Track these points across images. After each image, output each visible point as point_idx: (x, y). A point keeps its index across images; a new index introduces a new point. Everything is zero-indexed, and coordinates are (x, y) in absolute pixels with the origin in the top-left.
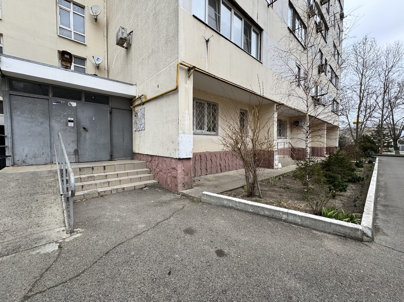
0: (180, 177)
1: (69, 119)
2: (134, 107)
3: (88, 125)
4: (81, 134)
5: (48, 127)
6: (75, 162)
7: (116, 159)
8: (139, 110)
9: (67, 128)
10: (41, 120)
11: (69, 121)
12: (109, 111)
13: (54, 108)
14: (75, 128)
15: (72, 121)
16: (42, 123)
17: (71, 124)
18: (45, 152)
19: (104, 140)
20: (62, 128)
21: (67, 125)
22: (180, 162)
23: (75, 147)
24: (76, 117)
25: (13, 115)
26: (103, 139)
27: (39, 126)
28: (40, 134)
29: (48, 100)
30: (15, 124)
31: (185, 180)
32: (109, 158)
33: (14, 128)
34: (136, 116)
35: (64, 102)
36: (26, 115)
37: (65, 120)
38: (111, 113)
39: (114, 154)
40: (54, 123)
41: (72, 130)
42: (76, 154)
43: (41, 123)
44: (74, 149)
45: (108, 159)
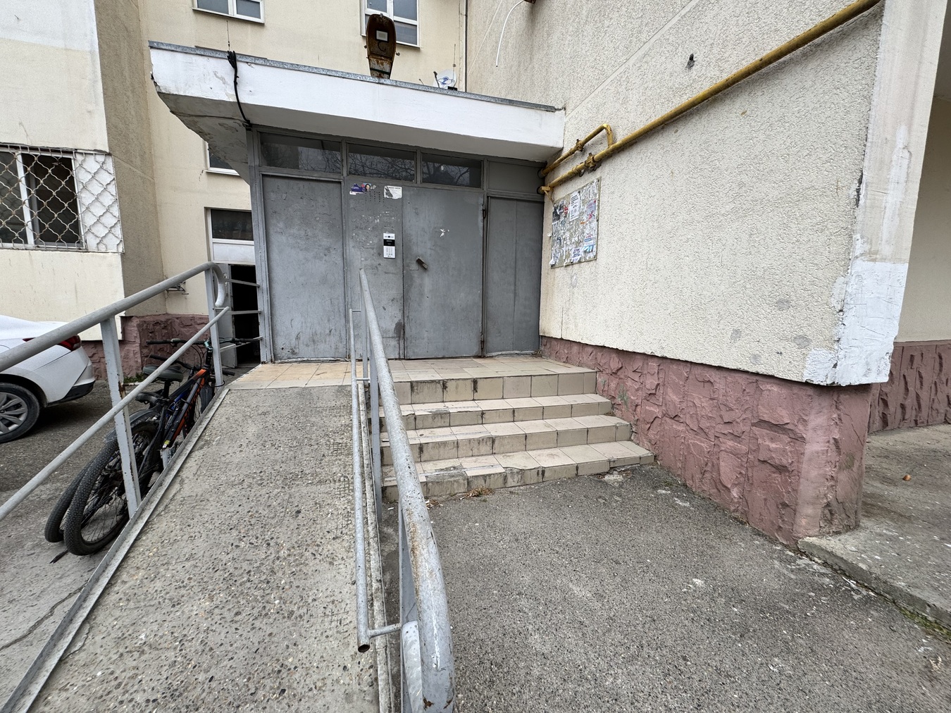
0: (814, 474)
1: (386, 236)
2: (553, 188)
3: (429, 252)
4: (412, 278)
5: (339, 261)
6: (397, 357)
7: (494, 354)
8: (576, 193)
9: (380, 262)
10: (326, 242)
11: (387, 243)
12: (481, 208)
13: (352, 206)
14: (399, 262)
15: (392, 243)
16: (328, 249)
17: (389, 252)
18: (333, 328)
19: (467, 296)
20: (369, 262)
21: (381, 253)
22: (826, 401)
23: (399, 317)
24: (401, 230)
25: (272, 231)
26: (462, 295)
27: (321, 259)
28: (324, 281)
29: (339, 185)
30: (275, 256)
31: (839, 489)
32: (476, 349)
33: (274, 264)
34: (557, 216)
35: (375, 186)
36: (294, 231)
37: (376, 241)
38: (486, 213)
39: (489, 339)
40: (353, 250)
41: (392, 269)
42: (399, 337)
43: (326, 249)
44: (396, 320)
45: (474, 354)
